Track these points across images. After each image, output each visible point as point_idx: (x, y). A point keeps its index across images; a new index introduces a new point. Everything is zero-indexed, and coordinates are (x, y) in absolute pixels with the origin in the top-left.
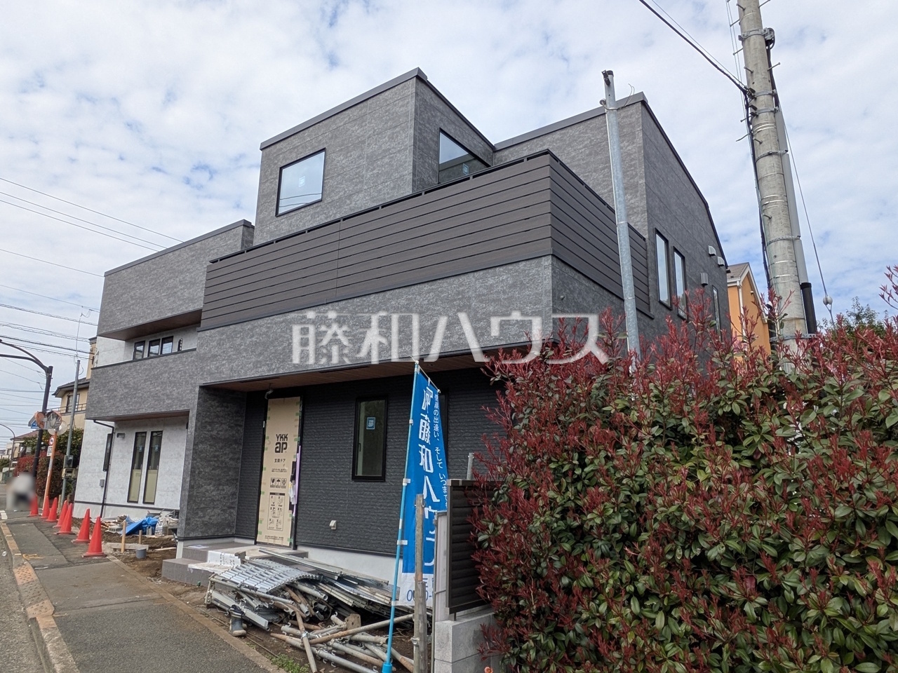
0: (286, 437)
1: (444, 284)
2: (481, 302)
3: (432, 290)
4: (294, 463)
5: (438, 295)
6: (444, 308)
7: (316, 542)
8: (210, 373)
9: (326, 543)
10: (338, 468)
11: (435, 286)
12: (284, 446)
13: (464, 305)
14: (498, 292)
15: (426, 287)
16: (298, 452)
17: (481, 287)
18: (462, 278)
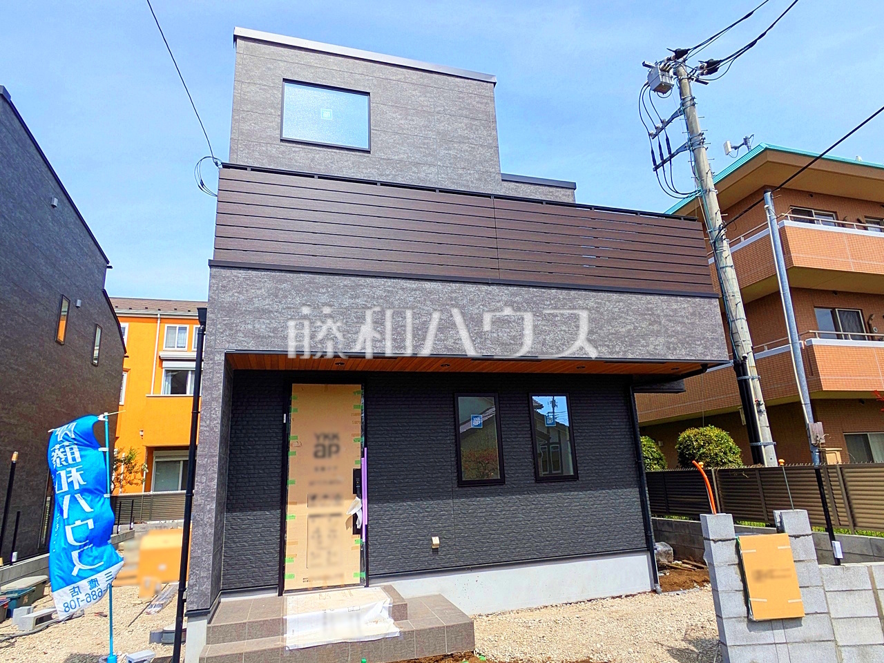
0: (335, 436)
1: (634, 298)
2: (670, 321)
3: (621, 301)
4: (357, 473)
5: (628, 306)
6: (637, 319)
7: (408, 569)
8: (258, 337)
9: (424, 567)
10: (432, 474)
11: (624, 297)
12: (334, 449)
13: (655, 321)
14: (682, 316)
15: (615, 296)
16: (363, 456)
17: (667, 308)
18: (649, 297)
